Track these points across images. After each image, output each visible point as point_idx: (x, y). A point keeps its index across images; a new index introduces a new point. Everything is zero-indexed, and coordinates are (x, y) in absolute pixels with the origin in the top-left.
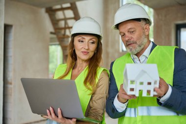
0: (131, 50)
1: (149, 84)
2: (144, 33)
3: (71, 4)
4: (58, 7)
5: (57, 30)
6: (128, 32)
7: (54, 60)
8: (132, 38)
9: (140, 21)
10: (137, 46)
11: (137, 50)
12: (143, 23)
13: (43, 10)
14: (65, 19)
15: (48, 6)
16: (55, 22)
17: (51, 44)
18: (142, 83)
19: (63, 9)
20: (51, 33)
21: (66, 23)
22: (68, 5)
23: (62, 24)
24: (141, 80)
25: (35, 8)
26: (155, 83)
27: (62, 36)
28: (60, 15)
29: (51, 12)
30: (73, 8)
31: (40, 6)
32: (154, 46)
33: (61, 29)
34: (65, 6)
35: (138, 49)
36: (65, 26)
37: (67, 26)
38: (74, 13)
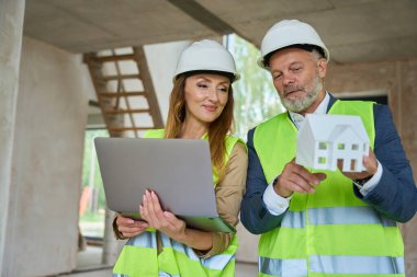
0: (293, 102)
2: (317, 73)
3: (135, 49)
4: (108, 53)
5: (105, 99)
6: (290, 69)
8: (295, 80)
9: (311, 51)
10: (303, 95)
11: (304, 102)
12: (315, 55)
13: (78, 58)
14: (120, 78)
15: (88, 50)
16: (99, 82)
17: (89, 126)
19: (116, 58)
20: (92, 103)
21: (120, 86)
22: (129, 51)
23: (113, 86)
25: (62, 51)
27: (112, 110)
28: (109, 69)
29: (93, 61)
30: (138, 56)
31: (73, 48)
32: (332, 100)
33: (112, 95)
34: (119, 52)
35: (307, 101)
36: (119, 90)
37: (121, 91)
38: (140, 67)
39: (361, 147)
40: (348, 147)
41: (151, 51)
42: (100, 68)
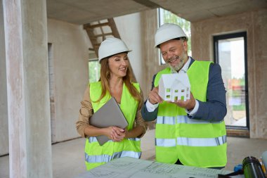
1: (183, 91)
3: (108, 20)
4: (96, 23)
5: (96, 47)
7: (93, 76)
12: (182, 41)
13: (81, 27)
14: (103, 35)
15: (86, 22)
16: (93, 38)
17: (90, 59)
18: (176, 91)
19: (100, 25)
20: (90, 49)
21: (104, 38)
22: (106, 21)
23: (100, 40)
24: (176, 89)
25: (72, 25)
26: (188, 89)
28: (98, 31)
29: (89, 28)
30: (111, 23)
31: (78, 23)
32: (192, 61)
34: (102, 22)
38: (112, 29)
39: (186, 91)
40: (180, 91)
41: (117, 20)
42: (92, 31)
